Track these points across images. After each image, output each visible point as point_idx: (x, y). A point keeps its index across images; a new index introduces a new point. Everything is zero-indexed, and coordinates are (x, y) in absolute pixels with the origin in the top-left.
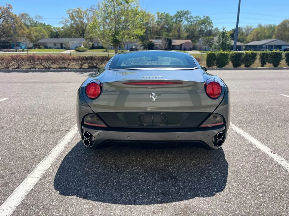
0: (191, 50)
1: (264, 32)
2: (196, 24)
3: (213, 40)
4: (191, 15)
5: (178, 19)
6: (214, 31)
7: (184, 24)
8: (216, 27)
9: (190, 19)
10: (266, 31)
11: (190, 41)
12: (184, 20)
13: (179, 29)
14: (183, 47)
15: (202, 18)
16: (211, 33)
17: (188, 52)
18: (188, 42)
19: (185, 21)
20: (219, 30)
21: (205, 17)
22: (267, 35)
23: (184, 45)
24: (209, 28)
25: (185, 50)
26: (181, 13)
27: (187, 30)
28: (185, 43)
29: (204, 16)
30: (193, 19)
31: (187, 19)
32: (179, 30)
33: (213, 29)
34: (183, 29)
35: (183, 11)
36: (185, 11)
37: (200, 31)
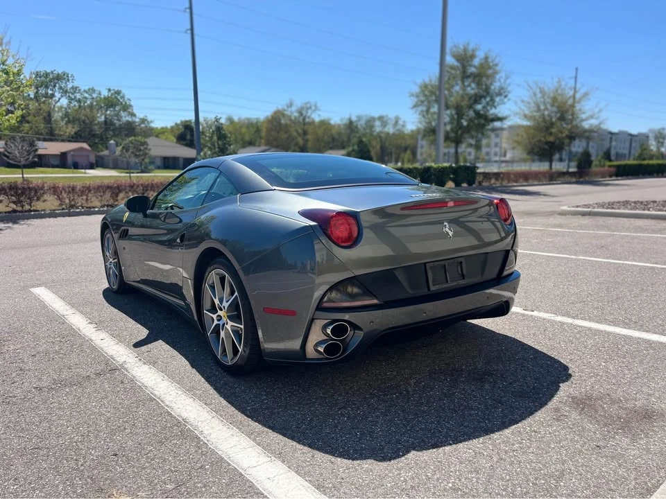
0: (92, 167)
1: (241, 133)
2: (91, 106)
3: (145, 146)
4: (76, 84)
5: (42, 91)
6: (139, 125)
7: (59, 104)
8: (142, 116)
9: (73, 94)
10: (244, 130)
11: (85, 145)
12: (58, 95)
13: (49, 115)
14: (70, 160)
15: (105, 93)
16: (134, 129)
17: (88, 171)
18: (82, 149)
19: (62, 96)
20: (151, 122)
21: (112, 92)
22: (247, 138)
23: (73, 156)
24: (125, 118)
25: (76, 166)
26: (46, 77)
27: (71, 119)
28: (74, 150)
29: (109, 90)
30: (82, 94)
31: (64, 92)
32: (48, 118)
33: (137, 120)
34: (57, 116)
35: (52, 72)
36: (56, 72)
37: (105, 122)
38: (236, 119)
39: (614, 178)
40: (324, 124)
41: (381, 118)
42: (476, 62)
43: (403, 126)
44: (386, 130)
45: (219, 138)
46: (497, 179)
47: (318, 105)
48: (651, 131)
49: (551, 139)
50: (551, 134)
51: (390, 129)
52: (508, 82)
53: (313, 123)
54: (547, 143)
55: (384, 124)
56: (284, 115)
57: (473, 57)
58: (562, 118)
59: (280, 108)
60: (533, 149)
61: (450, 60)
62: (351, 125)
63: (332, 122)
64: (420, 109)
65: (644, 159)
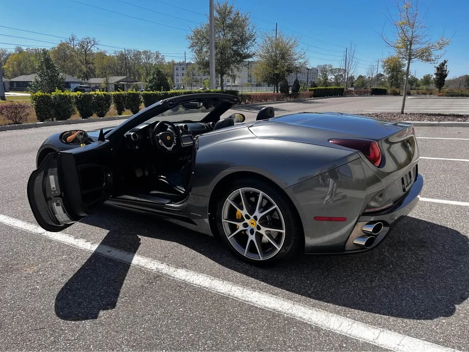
1: (29, 61)
38: (24, 48)
39: (313, 98)
40: (102, 55)
41: (145, 52)
42: (232, 16)
43: (163, 59)
44: (150, 61)
45: (48, 68)
46: (249, 100)
47: (97, 41)
48: (318, 66)
49: (277, 72)
50: (277, 69)
51: (153, 61)
52: (254, 31)
53: (92, 54)
54: (274, 74)
55: (149, 58)
56: (68, 47)
57: (230, 12)
58: (283, 58)
59: (64, 41)
60: (267, 78)
61: (216, 14)
62: (123, 57)
63: (108, 55)
64: (195, 48)
65: (327, 86)
